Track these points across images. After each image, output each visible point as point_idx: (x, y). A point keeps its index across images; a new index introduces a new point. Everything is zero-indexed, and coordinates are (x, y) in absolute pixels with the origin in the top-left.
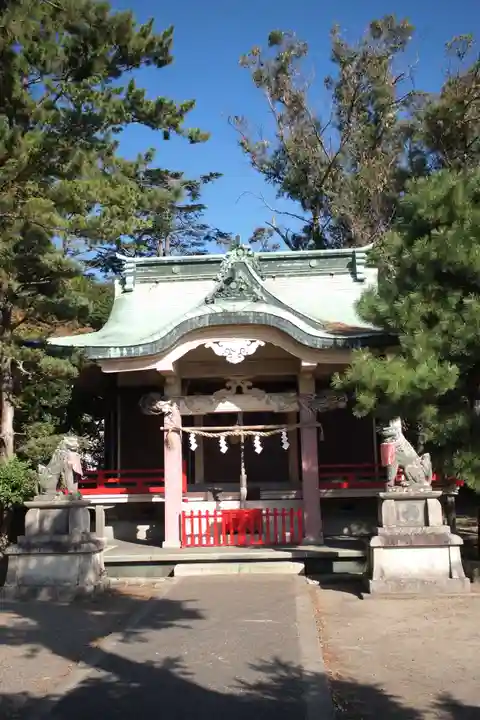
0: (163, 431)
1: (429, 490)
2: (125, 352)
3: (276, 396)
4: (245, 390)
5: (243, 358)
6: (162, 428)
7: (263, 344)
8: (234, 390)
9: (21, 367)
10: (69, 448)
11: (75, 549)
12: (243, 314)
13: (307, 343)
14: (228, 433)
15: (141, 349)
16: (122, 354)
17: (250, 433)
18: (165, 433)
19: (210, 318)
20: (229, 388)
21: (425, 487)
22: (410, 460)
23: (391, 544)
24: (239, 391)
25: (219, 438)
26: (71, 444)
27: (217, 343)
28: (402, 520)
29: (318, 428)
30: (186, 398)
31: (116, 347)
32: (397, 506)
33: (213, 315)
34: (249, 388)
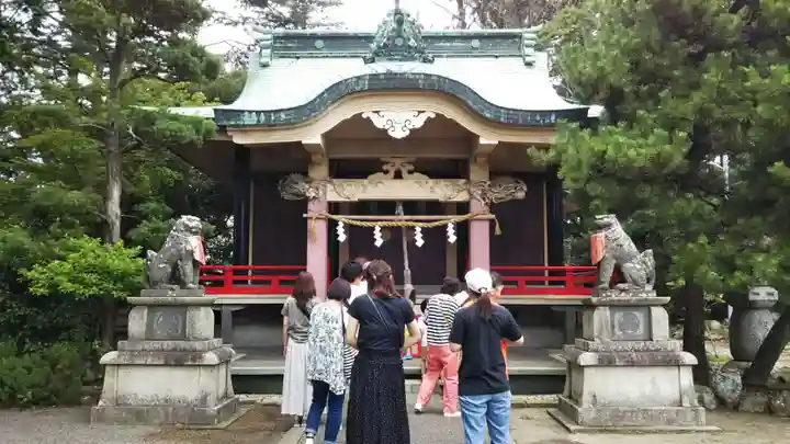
0: (306, 219)
1: (653, 295)
2: (263, 117)
3: (443, 182)
4: (405, 174)
5: (408, 133)
6: (305, 215)
7: (433, 116)
8: (392, 174)
9: (131, 131)
10: (188, 229)
11: (193, 360)
12: (411, 77)
13: (488, 115)
14: (385, 223)
15: (283, 116)
16: (259, 121)
17: (411, 224)
18: (309, 221)
19: (370, 80)
20: (386, 172)
21: (647, 292)
22: (630, 258)
23: (606, 362)
24: (398, 175)
25: (373, 229)
26: (191, 225)
27: (377, 112)
28: (618, 333)
29: (492, 222)
30: (334, 180)
31: (250, 112)
32: (612, 316)
33: (374, 77)
34: (410, 172)
